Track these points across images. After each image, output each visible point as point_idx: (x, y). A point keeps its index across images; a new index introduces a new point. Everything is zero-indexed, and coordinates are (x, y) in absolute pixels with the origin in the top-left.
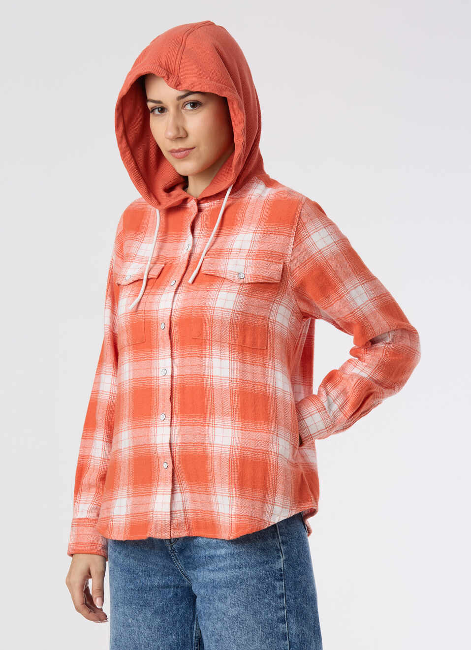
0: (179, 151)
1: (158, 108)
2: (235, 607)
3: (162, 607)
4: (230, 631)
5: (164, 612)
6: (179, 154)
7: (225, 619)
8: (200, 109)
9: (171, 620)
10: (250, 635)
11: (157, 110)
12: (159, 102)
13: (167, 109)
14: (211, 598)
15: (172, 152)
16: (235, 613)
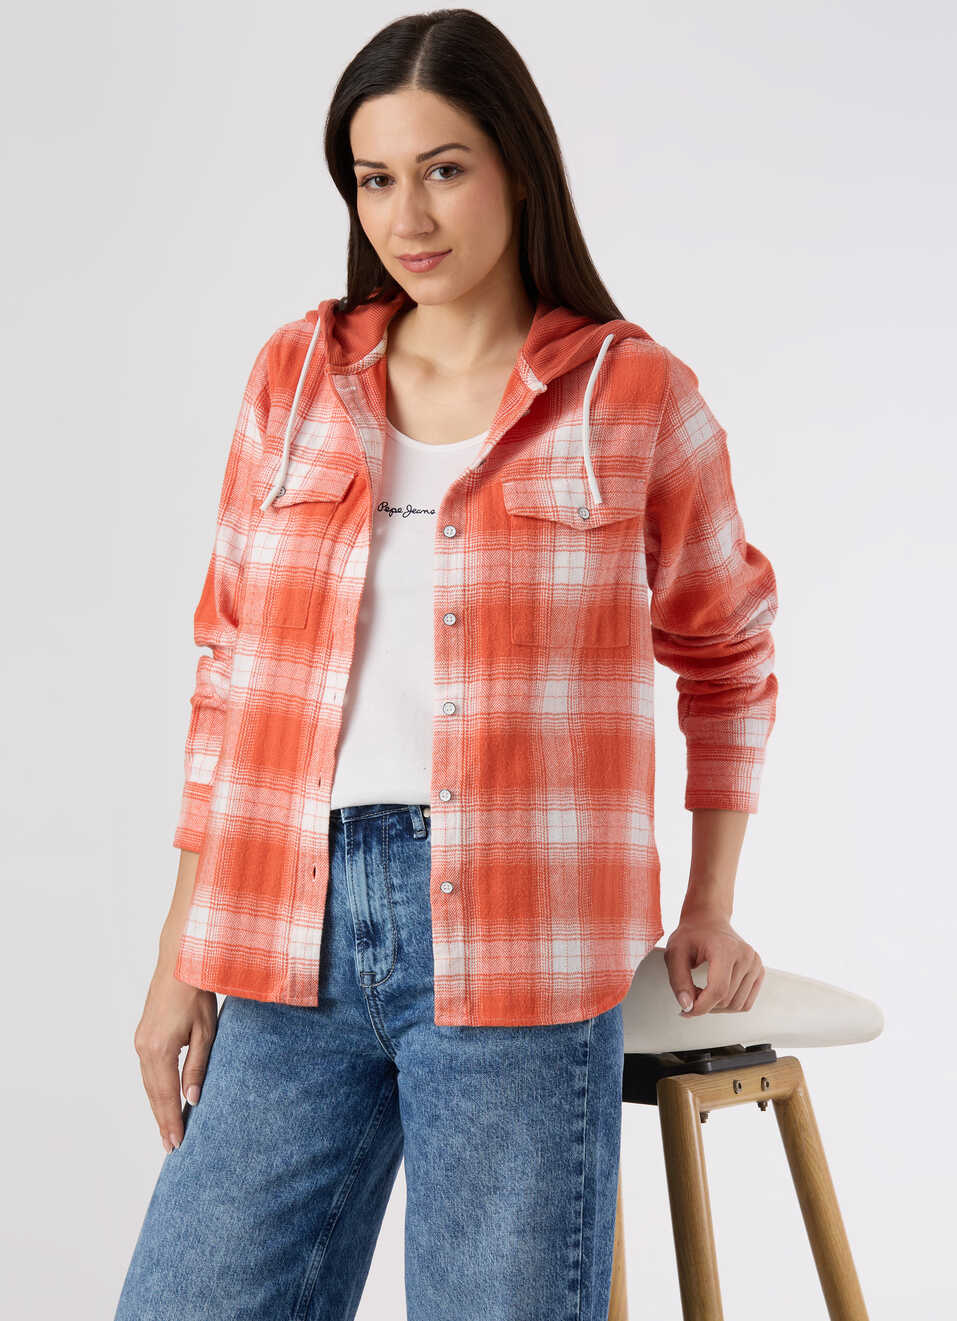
0: (418, 258)
1: (376, 177)
2: (496, 1109)
3: (322, 1085)
4: (481, 1153)
5: (321, 1095)
6: (416, 265)
7: (472, 1129)
8: (460, 179)
9: (330, 1110)
10: (519, 1162)
11: (373, 182)
12: (380, 165)
13: (393, 181)
14: (442, 1088)
15: (403, 258)
16: (494, 1119)
